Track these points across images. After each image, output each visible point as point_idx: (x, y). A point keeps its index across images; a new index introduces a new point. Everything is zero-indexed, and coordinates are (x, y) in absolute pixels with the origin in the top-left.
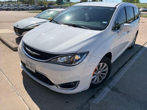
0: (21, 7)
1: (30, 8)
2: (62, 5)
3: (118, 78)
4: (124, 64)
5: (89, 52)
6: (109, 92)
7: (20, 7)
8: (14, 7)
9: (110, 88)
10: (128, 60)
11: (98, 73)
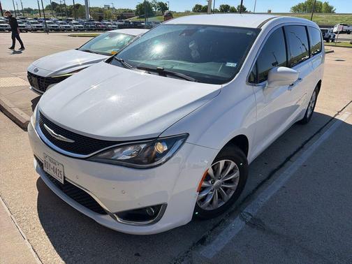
0: (52, 23)
1: (72, 27)
2: (149, 19)
3: (266, 197)
4: (283, 161)
5: (188, 134)
6: (242, 231)
7: (49, 23)
8: (36, 23)
9: (244, 220)
10: (295, 153)
11: (215, 184)
